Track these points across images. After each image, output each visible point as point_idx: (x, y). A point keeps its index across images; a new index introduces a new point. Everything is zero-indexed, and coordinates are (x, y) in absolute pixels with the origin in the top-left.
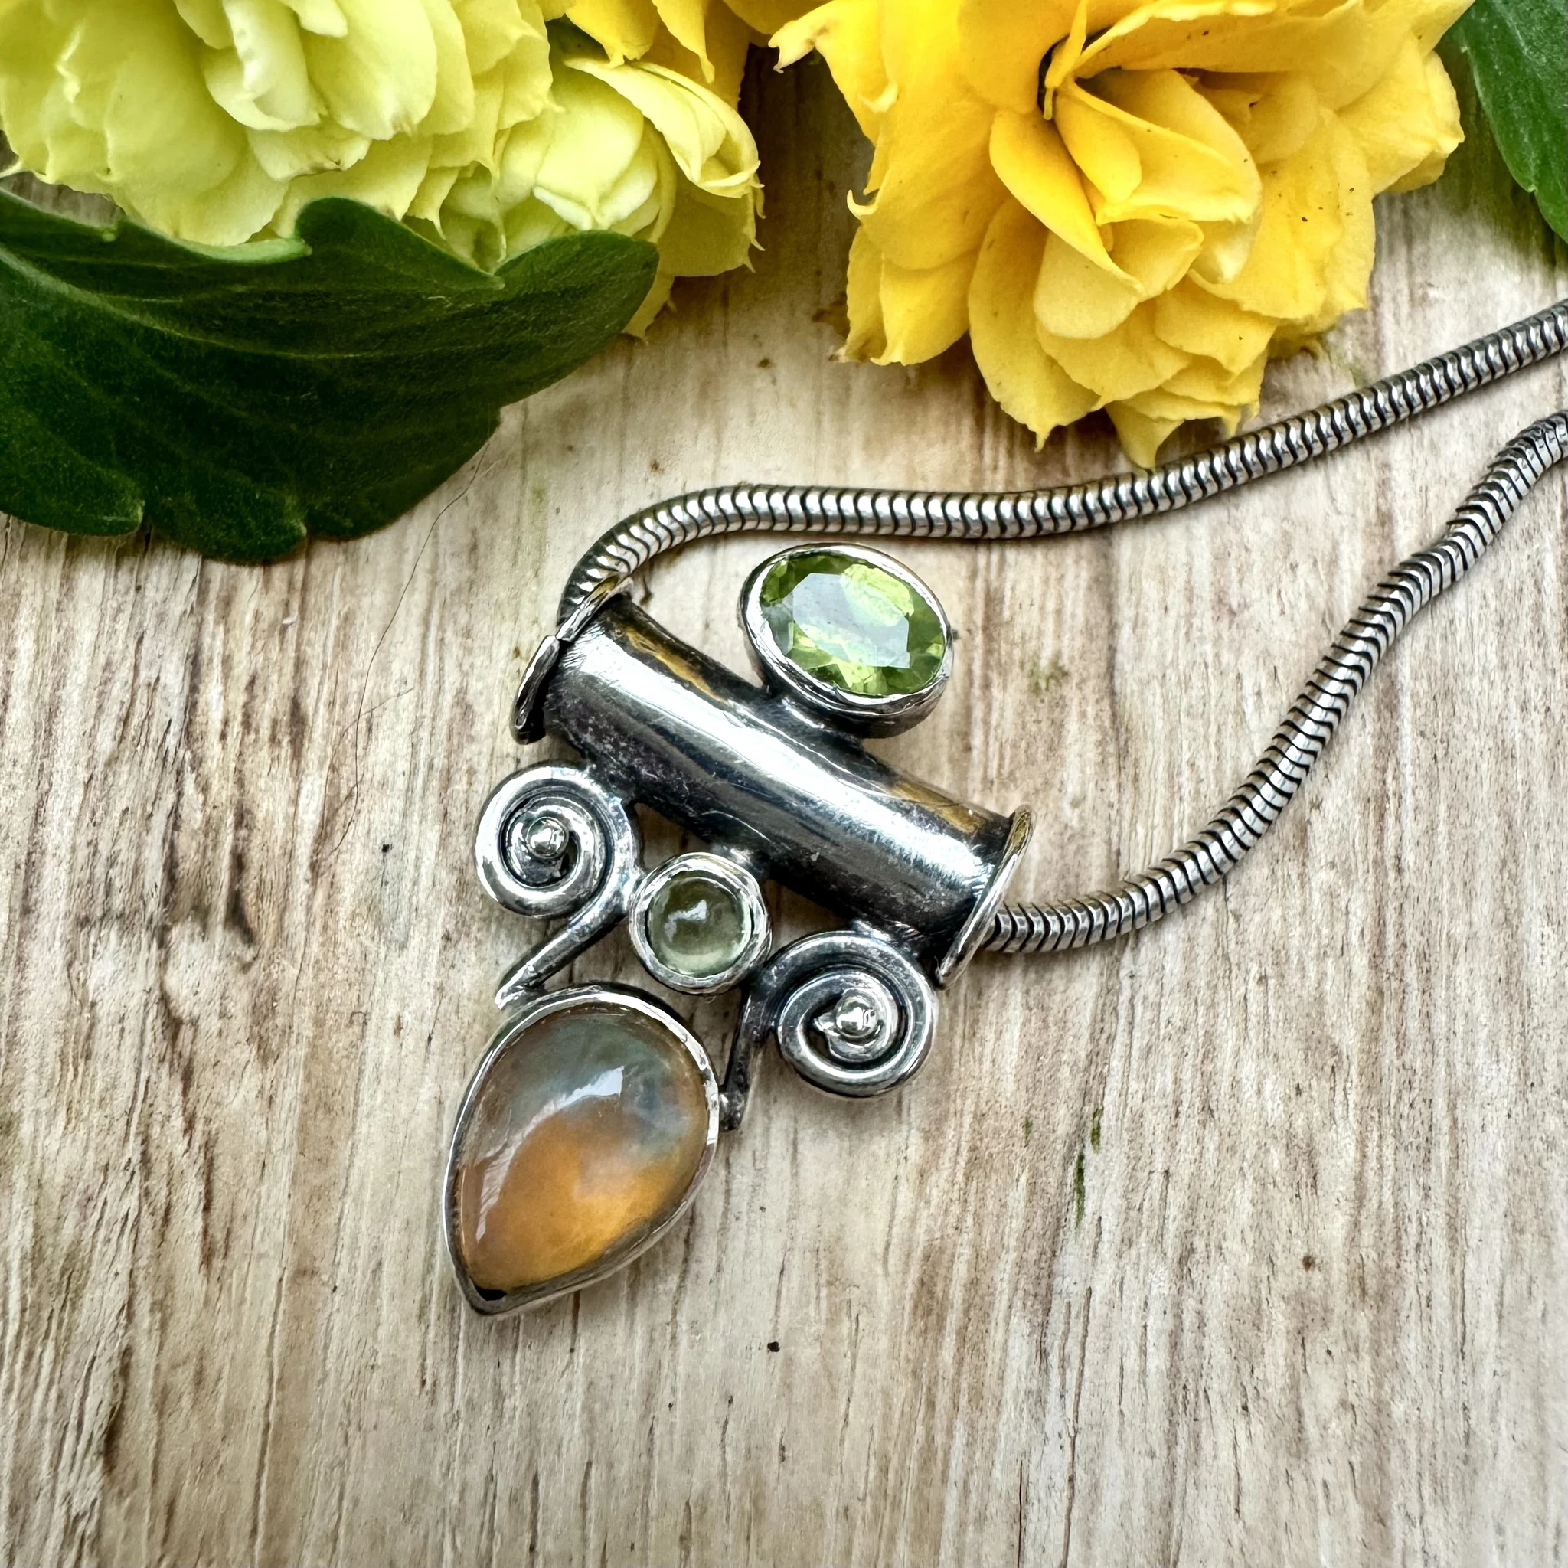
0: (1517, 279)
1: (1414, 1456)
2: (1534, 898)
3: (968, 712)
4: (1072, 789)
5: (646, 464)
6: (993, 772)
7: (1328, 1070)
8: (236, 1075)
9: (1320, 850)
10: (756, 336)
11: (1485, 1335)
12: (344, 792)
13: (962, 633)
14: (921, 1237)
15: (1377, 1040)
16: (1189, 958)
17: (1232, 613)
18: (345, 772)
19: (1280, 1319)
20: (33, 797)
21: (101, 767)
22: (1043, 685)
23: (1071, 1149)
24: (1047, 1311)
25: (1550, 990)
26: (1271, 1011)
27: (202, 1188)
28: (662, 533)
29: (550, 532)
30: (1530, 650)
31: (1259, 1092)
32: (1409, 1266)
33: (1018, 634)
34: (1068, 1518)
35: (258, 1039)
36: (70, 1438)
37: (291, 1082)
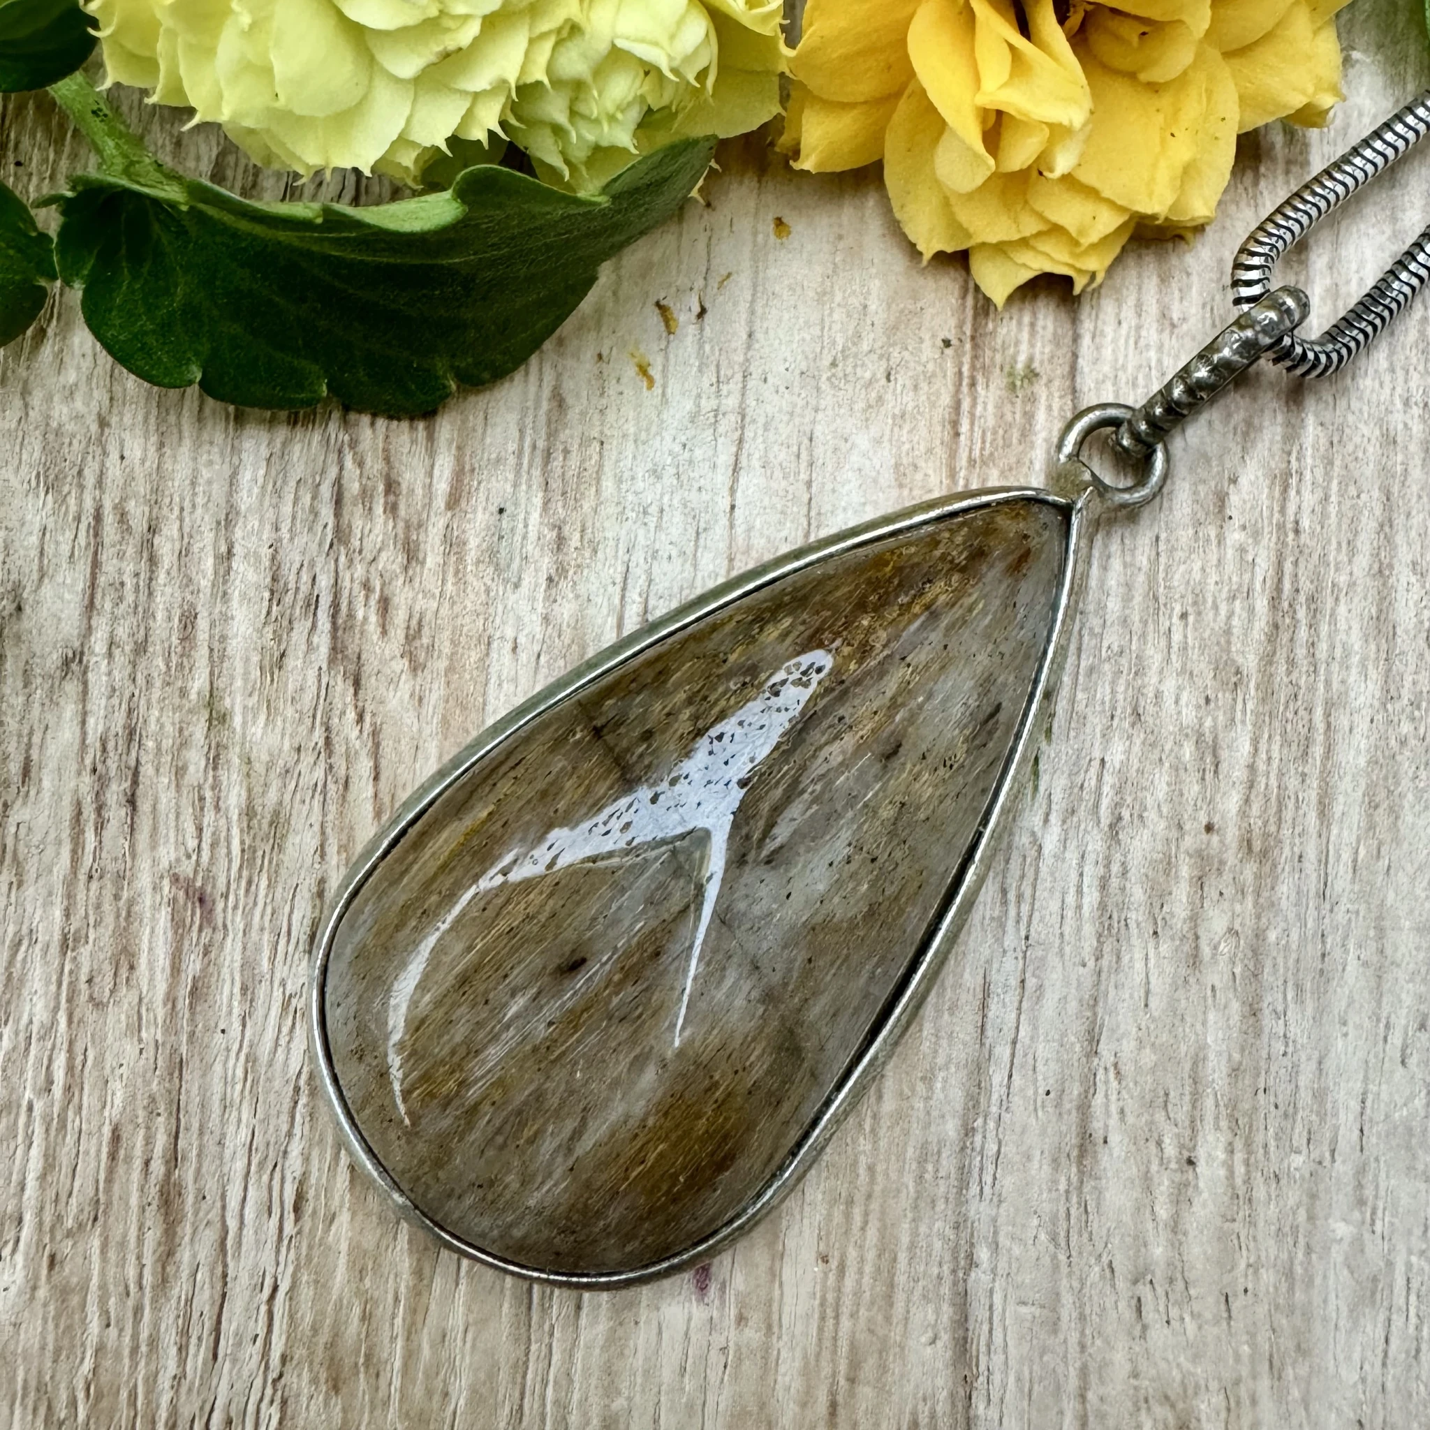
1: (1282, 969)
2: (1404, 555)
3: (958, 405)
6: (976, 453)
7: (1231, 686)
8: (393, 682)
11: (1341, 882)
12: (468, 467)
13: (954, 342)
15: (1271, 663)
17: (1173, 326)
18: (468, 451)
19: (1185, 870)
20: (227, 472)
21: (278, 447)
22: (1018, 383)
24: (1008, 860)
25: (1411, 626)
26: (1190, 641)
27: (371, 764)
31: (1177, 702)
32: (1286, 832)
33: (999, 341)
34: (1019, 1009)
35: (409, 654)
36: (283, 941)
37: (435, 686)
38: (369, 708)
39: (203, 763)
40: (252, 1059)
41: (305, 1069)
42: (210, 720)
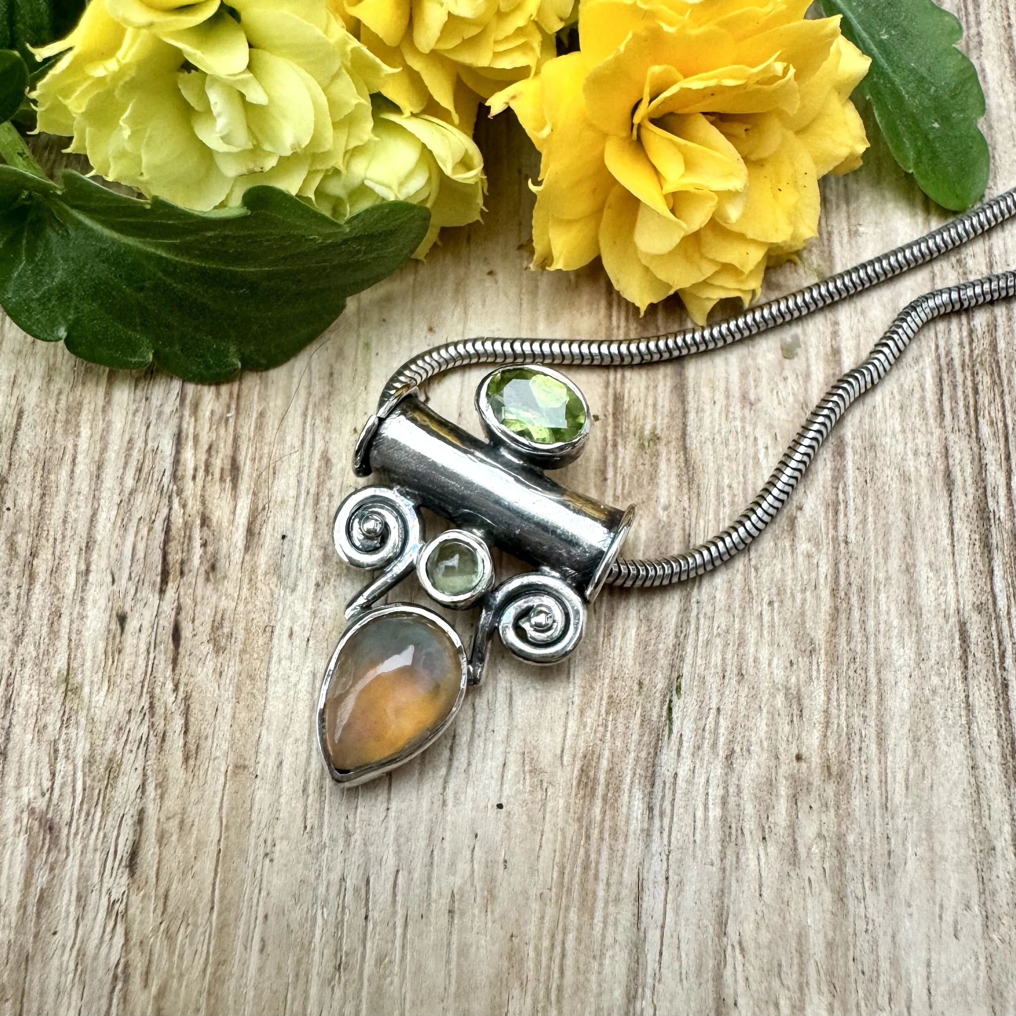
0: (908, 220)
1: (860, 864)
2: (923, 558)
3: (605, 459)
4: (663, 501)
5: (426, 329)
6: (619, 492)
7: (808, 652)
8: (202, 661)
9: (801, 532)
10: (486, 259)
11: (898, 796)
12: (260, 507)
13: (601, 417)
14: (582, 745)
15: (834, 636)
16: (730, 591)
17: (751, 404)
18: (261, 495)
19: (783, 789)
20: (89, 512)
21: (127, 494)
22: (646, 444)
23: (665, 696)
24: (653, 785)
25: (932, 608)
26: (776, 620)
27: (183, 721)
28: (434, 364)
29: (373, 365)
30: (918, 422)
31: (770, 665)
32: (855, 759)
33: (632, 417)
34: (666, 900)
35: (214, 640)
36: (111, 857)
37: (232, 664)
38: (183, 680)
39: (59, 724)
40: (81, 954)
41: (122, 961)
42: (66, 691)
